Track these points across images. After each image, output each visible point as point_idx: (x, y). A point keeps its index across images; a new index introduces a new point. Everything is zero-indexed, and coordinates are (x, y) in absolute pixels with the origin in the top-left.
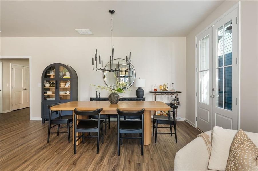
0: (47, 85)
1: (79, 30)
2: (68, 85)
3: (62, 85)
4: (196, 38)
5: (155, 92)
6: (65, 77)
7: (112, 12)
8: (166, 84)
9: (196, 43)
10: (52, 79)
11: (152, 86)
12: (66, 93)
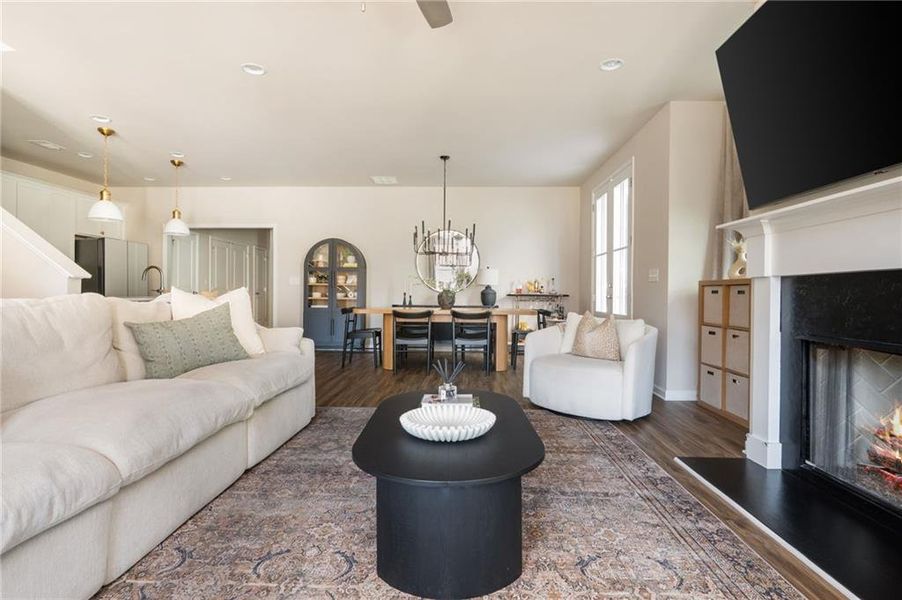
0: (312, 280)
1: (376, 179)
2: (353, 280)
3: (341, 280)
4: (593, 195)
5: (519, 296)
6: (346, 265)
7: (444, 158)
8: (539, 280)
9: (593, 203)
10: (321, 269)
11: (512, 284)
12: (346, 296)
